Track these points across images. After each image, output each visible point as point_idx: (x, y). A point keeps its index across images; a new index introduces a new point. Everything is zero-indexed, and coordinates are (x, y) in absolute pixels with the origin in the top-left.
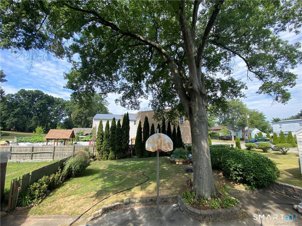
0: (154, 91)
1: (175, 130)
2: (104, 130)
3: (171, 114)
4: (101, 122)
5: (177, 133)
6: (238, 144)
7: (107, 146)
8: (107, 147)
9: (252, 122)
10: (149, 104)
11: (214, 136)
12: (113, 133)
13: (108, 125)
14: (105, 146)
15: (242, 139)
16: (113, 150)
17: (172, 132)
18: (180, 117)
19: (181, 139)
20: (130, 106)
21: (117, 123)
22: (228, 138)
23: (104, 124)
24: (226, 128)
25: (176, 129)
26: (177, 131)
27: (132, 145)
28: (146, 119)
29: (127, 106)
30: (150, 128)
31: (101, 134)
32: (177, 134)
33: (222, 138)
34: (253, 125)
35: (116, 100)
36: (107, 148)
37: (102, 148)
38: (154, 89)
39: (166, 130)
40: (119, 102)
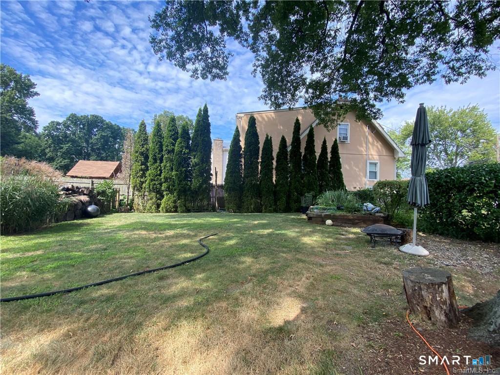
1: (327, 153)
5: (329, 160)
7: (154, 180)
8: (157, 183)
14: (152, 180)
16: (169, 190)
17: (317, 158)
19: (341, 174)
25: (329, 150)
26: (329, 156)
27: (217, 186)
28: (252, 122)
30: (261, 146)
32: (330, 162)
36: (155, 184)
37: (144, 185)
39: (301, 151)
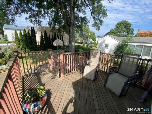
0: (49, 15)
2: (19, 36)
3: (59, 30)
4: (16, 31)
6: (84, 45)
7: (23, 45)
9: (91, 37)
10: (47, 23)
11: (76, 42)
12: (26, 38)
13: (21, 34)
15: (86, 44)
16: (28, 48)
18: (63, 32)
20: (35, 23)
21: (27, 32)
22: (82, 43)
23: (18, 32)
24: (81, 39)
25: (61, 38)
27: (38, 45)
28: (45, 32)
29: (33, 22)
30: (48, 37)
31: (18, 39)
33: (79, 43)
34: (91, 38)
35: (26, 18)
37: (20, 47)
38: (49, 13)
39: (56, 38)
40: (28, 20)
